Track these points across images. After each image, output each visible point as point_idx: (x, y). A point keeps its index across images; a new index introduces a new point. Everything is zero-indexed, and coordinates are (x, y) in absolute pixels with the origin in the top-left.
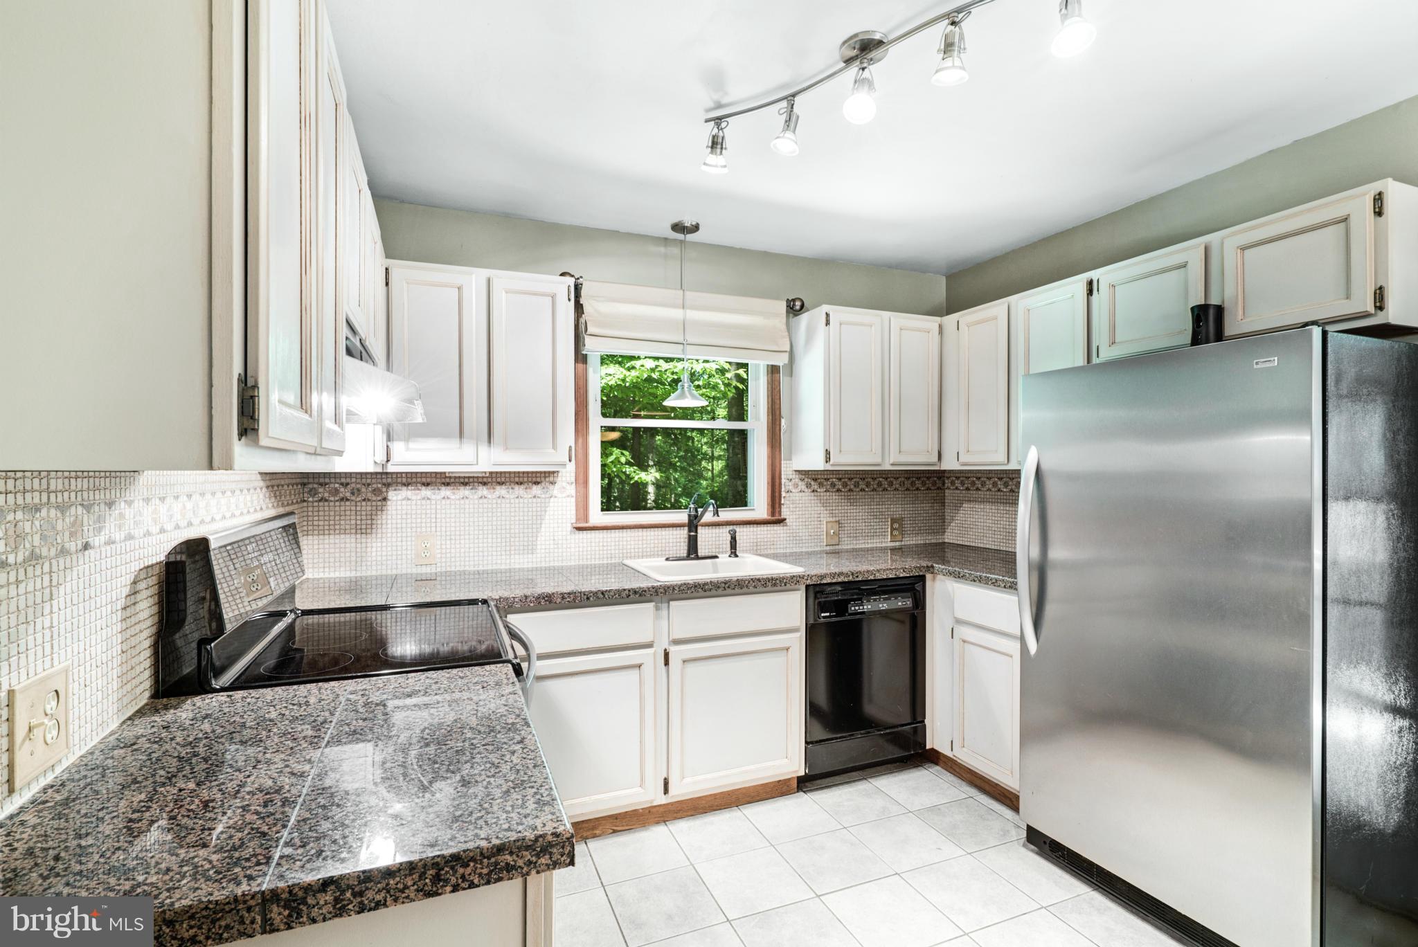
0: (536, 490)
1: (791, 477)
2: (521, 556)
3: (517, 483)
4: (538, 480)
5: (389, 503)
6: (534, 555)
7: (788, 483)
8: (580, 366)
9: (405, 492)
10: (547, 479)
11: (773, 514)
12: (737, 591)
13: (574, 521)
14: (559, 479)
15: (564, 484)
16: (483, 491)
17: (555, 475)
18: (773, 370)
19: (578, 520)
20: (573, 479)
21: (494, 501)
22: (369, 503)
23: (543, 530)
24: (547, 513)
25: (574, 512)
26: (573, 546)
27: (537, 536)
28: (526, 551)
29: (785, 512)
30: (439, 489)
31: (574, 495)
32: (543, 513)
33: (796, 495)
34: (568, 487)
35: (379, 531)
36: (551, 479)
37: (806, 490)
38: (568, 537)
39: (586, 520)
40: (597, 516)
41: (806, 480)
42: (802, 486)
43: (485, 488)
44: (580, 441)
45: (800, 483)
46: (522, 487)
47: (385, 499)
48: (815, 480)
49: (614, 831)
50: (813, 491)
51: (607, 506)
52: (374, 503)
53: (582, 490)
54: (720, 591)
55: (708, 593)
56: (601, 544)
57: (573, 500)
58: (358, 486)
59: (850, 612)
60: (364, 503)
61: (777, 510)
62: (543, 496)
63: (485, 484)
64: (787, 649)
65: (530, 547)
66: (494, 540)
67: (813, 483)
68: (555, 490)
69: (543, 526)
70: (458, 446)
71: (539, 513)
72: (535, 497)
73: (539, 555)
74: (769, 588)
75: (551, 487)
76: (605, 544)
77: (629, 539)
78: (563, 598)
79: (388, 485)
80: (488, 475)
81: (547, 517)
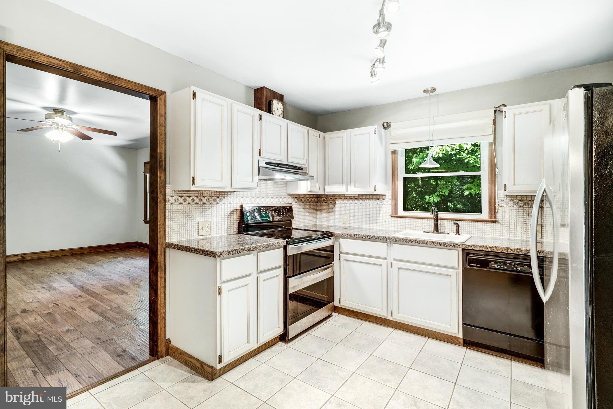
0: (378, 201)
1: (503, 199)
2: (373, 224)
3: (372, 199)
4: (379, 198)
5: (336, 204)
6: (377, 225)
7: (500, 202)
8: (394, 155)
9: (340, 201)
10: (382, 198)
11: (490, 217)
13: (391, 213)
14: (386, 198)
15: (388, 200)
16: (356, 201)
17: (385, 196)
18: (490, 144)
19: (392, 213)
20: (391, 198)
21: (365, 205)
22: (332, 204)
23: (380, 216)
24: (382, 210)
25: (391, 210)
26: (391, 223)
27: (378, 218)
28: (374, 223)
29: (499, 217)
30: (349, 200)
31: (391, 204)
32: (380, 210)
33: (507, 208)
34: (389, 201)
35: (334, 212)
36: (383, 198)
37: (515, 206)
38: (389, 219)
39: (396, 213)
40: (401, 212)
41: (515, 201)
42: (511, 204)
43: (362, 200)
44: (393, 183)
45: (510, 202)
46: (373, 200)
47: (335, 203)
48: (522, 201)
50: (520, 207)
51: (405, 209)
52: (333, 204)
53: (394, 202)
56: (401, 223)
57: (391, 205)
58: (329, 199)
59: (490, 266)
60: (330, 204)
61: (493, 215)
62: (380, 204)
63: (356, 199)
64: (450, 276)
65: (376, 222)
66: (365, 218)
67: (520, 202)
68: (384, 202)
69: (380, 214)
71: (379, 210)
72: (377, 204)
73: (379, 225)
75: (383, 201)
76: (403, 223)
78: (355, 236)
79: (336, 199)
80: (357, 196)
81: (382, 211)
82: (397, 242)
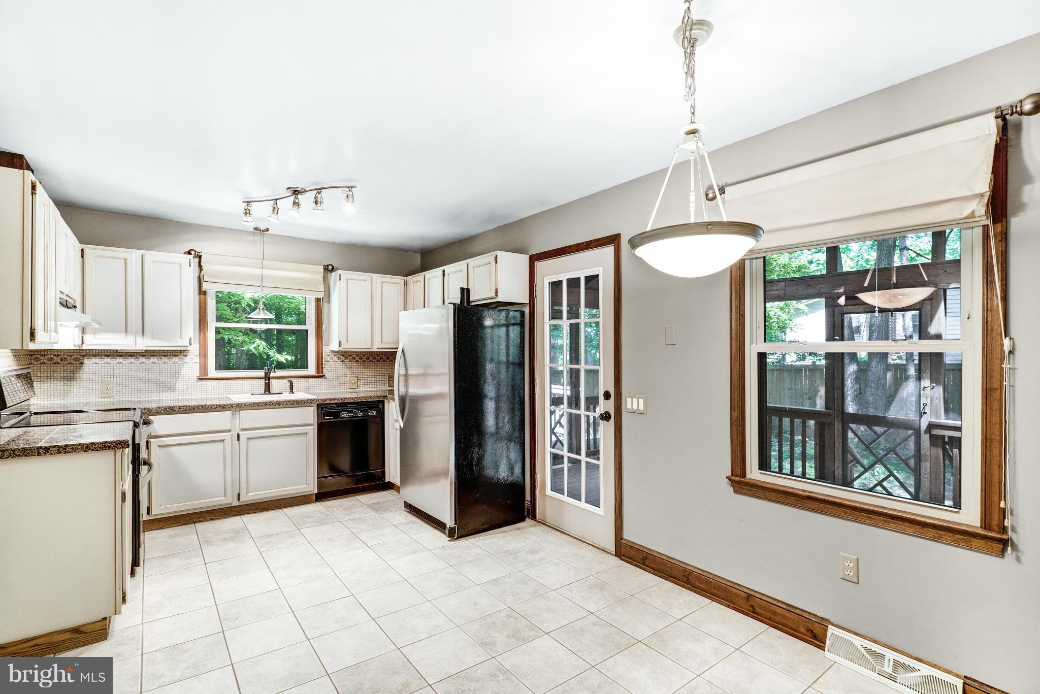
0: (175, 359)
1: (329, 354)
2: (166, 393)
3: (164, 356)
4: (177, 354)
5: (84, 365)
6: (174, 393)
7: (327, 357)
8: (202, 296)
9: (94, 360)
10: (182, 354)
11: (318, 372)
12: (277, 406)
13: (198, 375)
14: (189, 353)
15: (192, 356)
16: (143, 360)
17: (187, 352)
18: (318, 300)
19: (200, 374)
20: (198, 354)
21: (150, 365)
22: (72, 365)
23: (179, 380)
24: (182, 371)
25: (199, 371)
26: (198, 388)
27: (176, 383)
28: (169, 391)
29: (325, 372)
30: (115, 358)
31: (198, 362)
32: (180, 371)
33: (331, 363)
34: (195, 358)
35: (78, 379)
36: (184, 354)
37: (338, 361)
38: (195, 384)
39: (206, 374)
40: (212, 372)
41: (338, 355)
42: (335, 358)
43: (144, 358)
44: (202, 335)
45: (334, 357)
46: (167, 357)
47: (82, 363)
48: (343, 356)
49: (211, 519)
50: (342, 361)
51: (219, 367)
52: (75, 365)
53: (203, 360)
54: (267, 406)
55: (260, 407)
56: (215, 387)
57: (198, 364)
58: (65, 356)
59: (341, 417)
60: (69, 365)
61: (321, 371)
62: (180, 362)
63: (144, 356)
64: (307, 434)
65: (172, 389)
66: (150, 385)
67: (342, 357)
68: (187, 359)
69: (180, 377)
70: (125, 337)
71: (177, 371)
72: (174, 363)
73: (177, 393)
74: (295, 405)
75: (185, 358)
76: (217, 387)
77: (232, 385)
78: (180, 409)
79: (84, 356)
80: (144, 351)
81: (182, 373)
82: (247, 408)
